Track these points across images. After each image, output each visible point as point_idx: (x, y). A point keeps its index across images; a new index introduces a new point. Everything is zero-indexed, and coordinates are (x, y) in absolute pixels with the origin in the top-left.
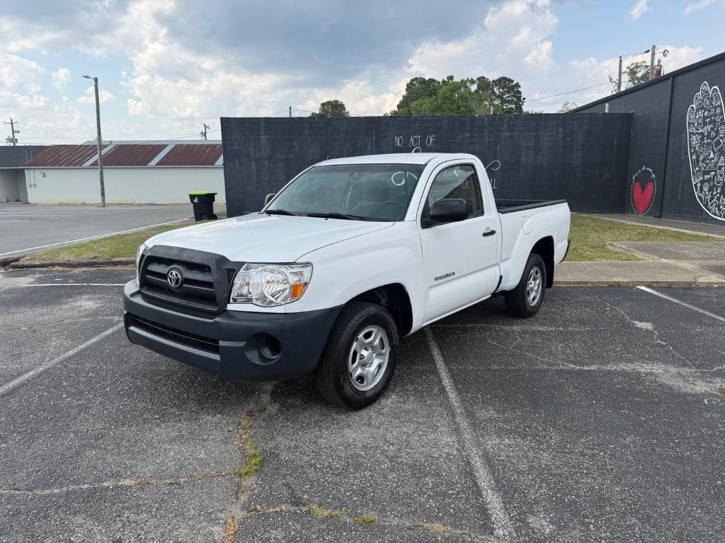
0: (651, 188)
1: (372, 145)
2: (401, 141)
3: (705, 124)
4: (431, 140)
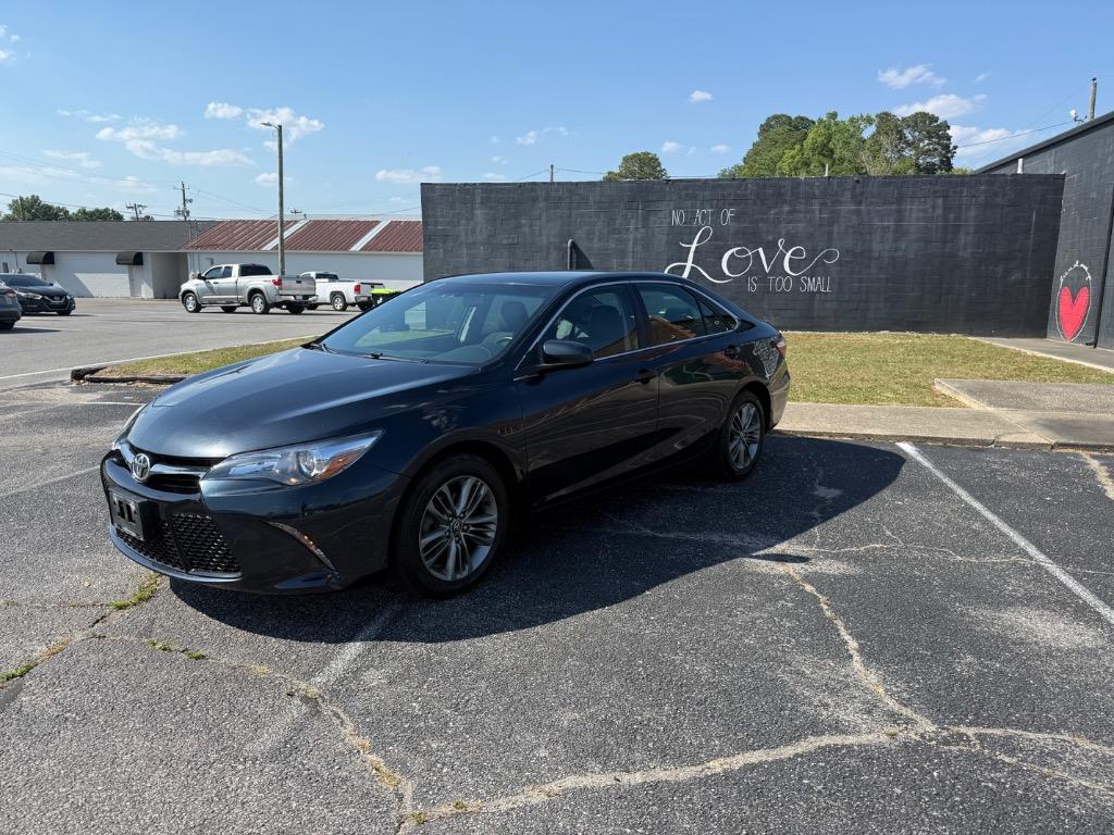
0: (1086, 297)
1: (636, 224)
2: (681, 216)
4: (729, 215)
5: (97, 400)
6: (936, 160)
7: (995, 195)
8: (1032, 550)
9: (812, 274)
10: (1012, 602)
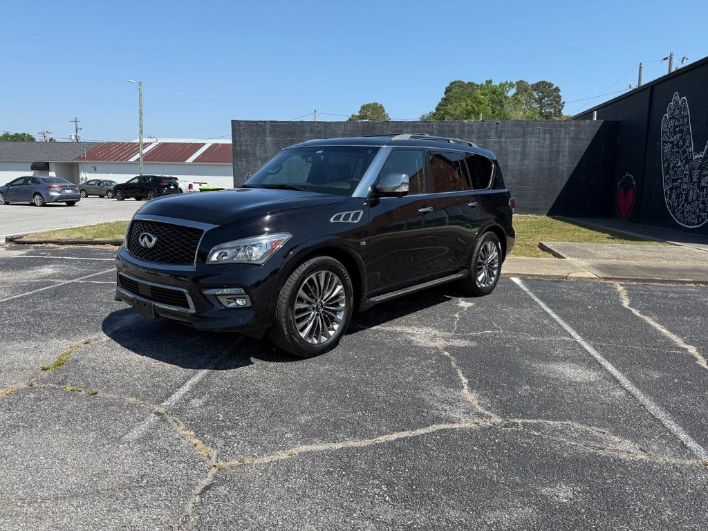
0: (631, 194)
3: (675, 133)
5: (24, 255)
6: (552, 110)
7: (580, 132)
8: (574, 334)
10: (556, 359)
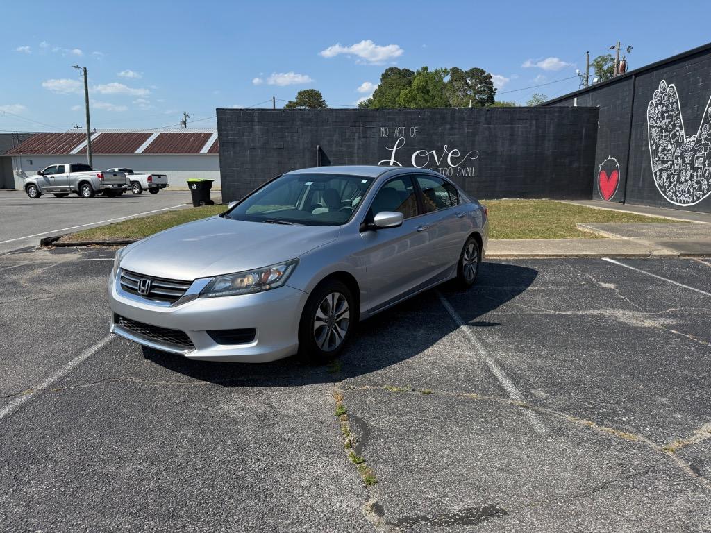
0: (616, 176)
1: (359, 136)
2: (386, 131)
3: (663, 118)
4: (415, 130)
5: (80, 258)
6: (485, 97)
9: (464, 166)
